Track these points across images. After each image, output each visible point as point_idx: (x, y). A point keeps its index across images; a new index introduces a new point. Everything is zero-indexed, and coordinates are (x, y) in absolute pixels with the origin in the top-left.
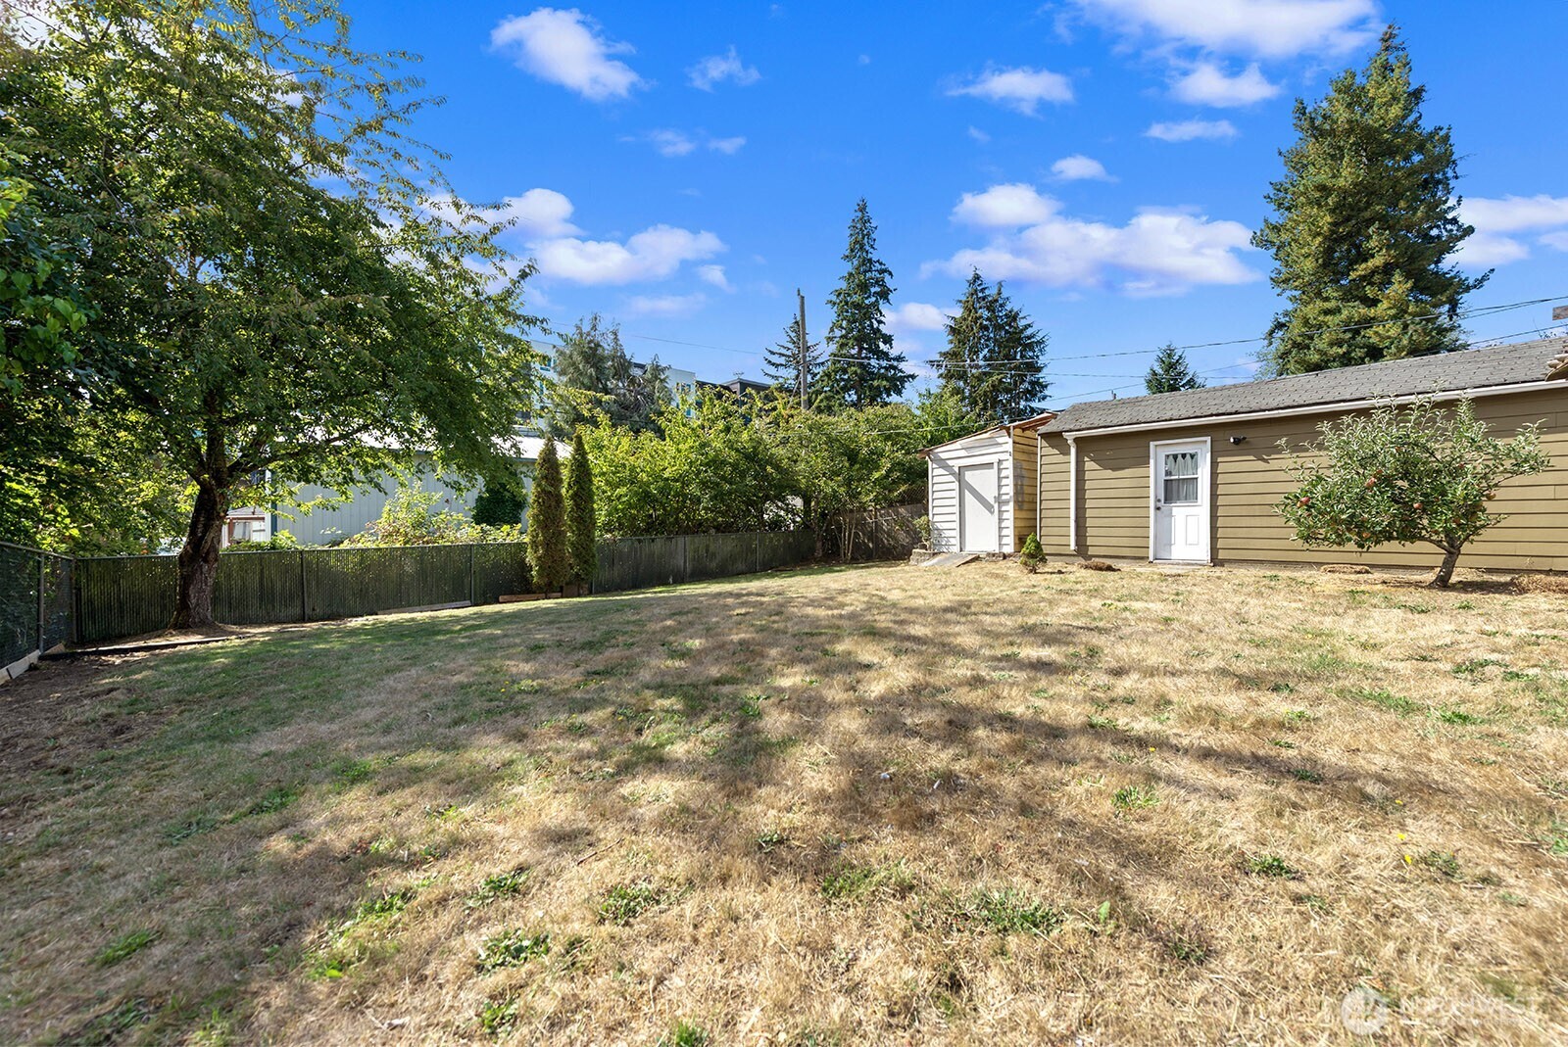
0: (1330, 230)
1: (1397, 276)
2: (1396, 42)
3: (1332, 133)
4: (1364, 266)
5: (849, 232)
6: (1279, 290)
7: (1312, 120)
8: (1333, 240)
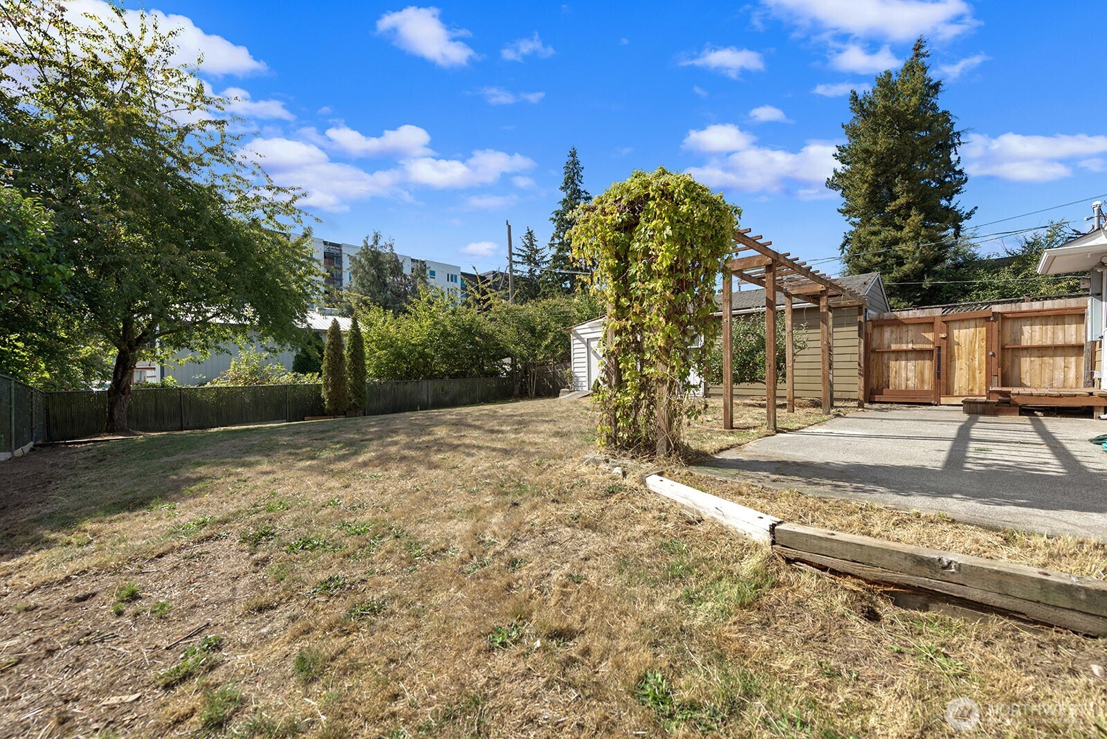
0: (872, 179)
1: (913, 211)
2: (923, 51)
3: (874, 114)
4: (893, 203)
5: (564, 171)
6: (847, 218)
7: (862, 105)
8: (875, 187)
